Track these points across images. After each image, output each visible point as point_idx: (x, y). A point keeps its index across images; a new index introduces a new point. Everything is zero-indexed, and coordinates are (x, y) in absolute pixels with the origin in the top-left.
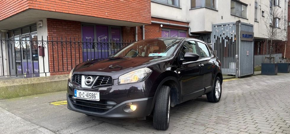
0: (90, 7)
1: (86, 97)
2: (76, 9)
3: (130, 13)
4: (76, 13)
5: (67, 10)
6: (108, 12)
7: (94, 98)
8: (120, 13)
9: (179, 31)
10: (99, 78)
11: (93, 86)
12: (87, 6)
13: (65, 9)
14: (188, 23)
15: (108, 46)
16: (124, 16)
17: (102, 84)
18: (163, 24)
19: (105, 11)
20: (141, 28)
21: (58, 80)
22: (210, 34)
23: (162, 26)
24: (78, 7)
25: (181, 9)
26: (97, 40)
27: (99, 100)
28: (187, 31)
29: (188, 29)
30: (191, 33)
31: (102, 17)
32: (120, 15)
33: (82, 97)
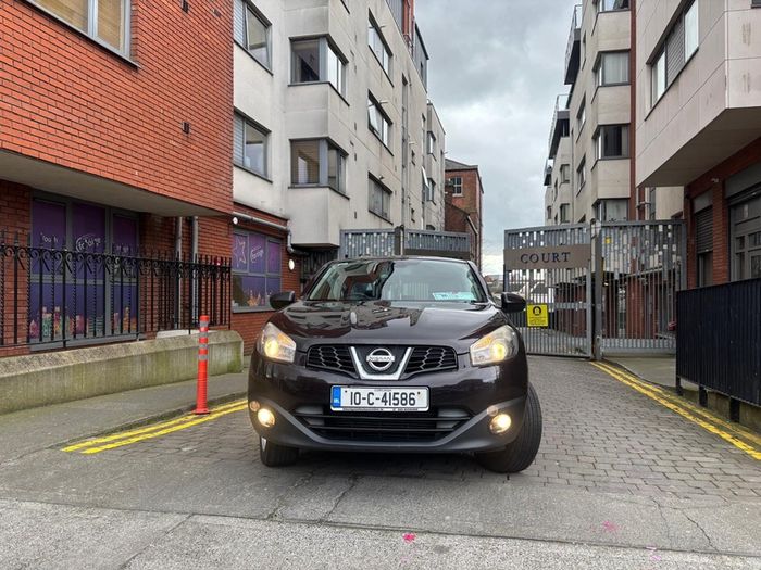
0: (98, 147)
1: (383, 405)
2: (59, 147)
3: (190, 180)
4: (60, 162)
5: (36, 147)
6: (141, 168)
7: (408, 405)
8: (168, 177)
9: (268, 238)
10: (413, 353)
11: (401, 374)
12: (89, 144)
13: (28, 144)
14: (285, 220)
15: (105, 266)
16: (176, 185)
17: (425, 367)
18: (238, 217)
19: (135, 166)
20: (189, 222)
21: (6, 375)
22: (336, 251)
23: (235, 221)
24: (66, 143)
25: (271, 182)
26: (74, 246)
27: (427, 410)
28: (282, 239)
29: (286, 233)
30: (293, 246)
31: (125, 181)
32: (166, 182)
33: (364, 404)
